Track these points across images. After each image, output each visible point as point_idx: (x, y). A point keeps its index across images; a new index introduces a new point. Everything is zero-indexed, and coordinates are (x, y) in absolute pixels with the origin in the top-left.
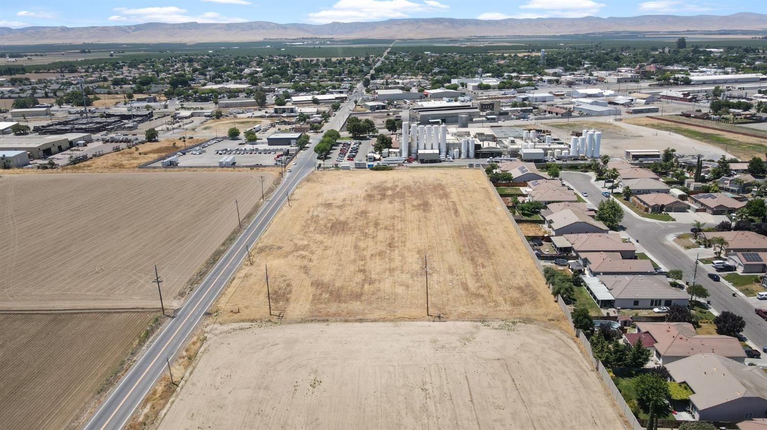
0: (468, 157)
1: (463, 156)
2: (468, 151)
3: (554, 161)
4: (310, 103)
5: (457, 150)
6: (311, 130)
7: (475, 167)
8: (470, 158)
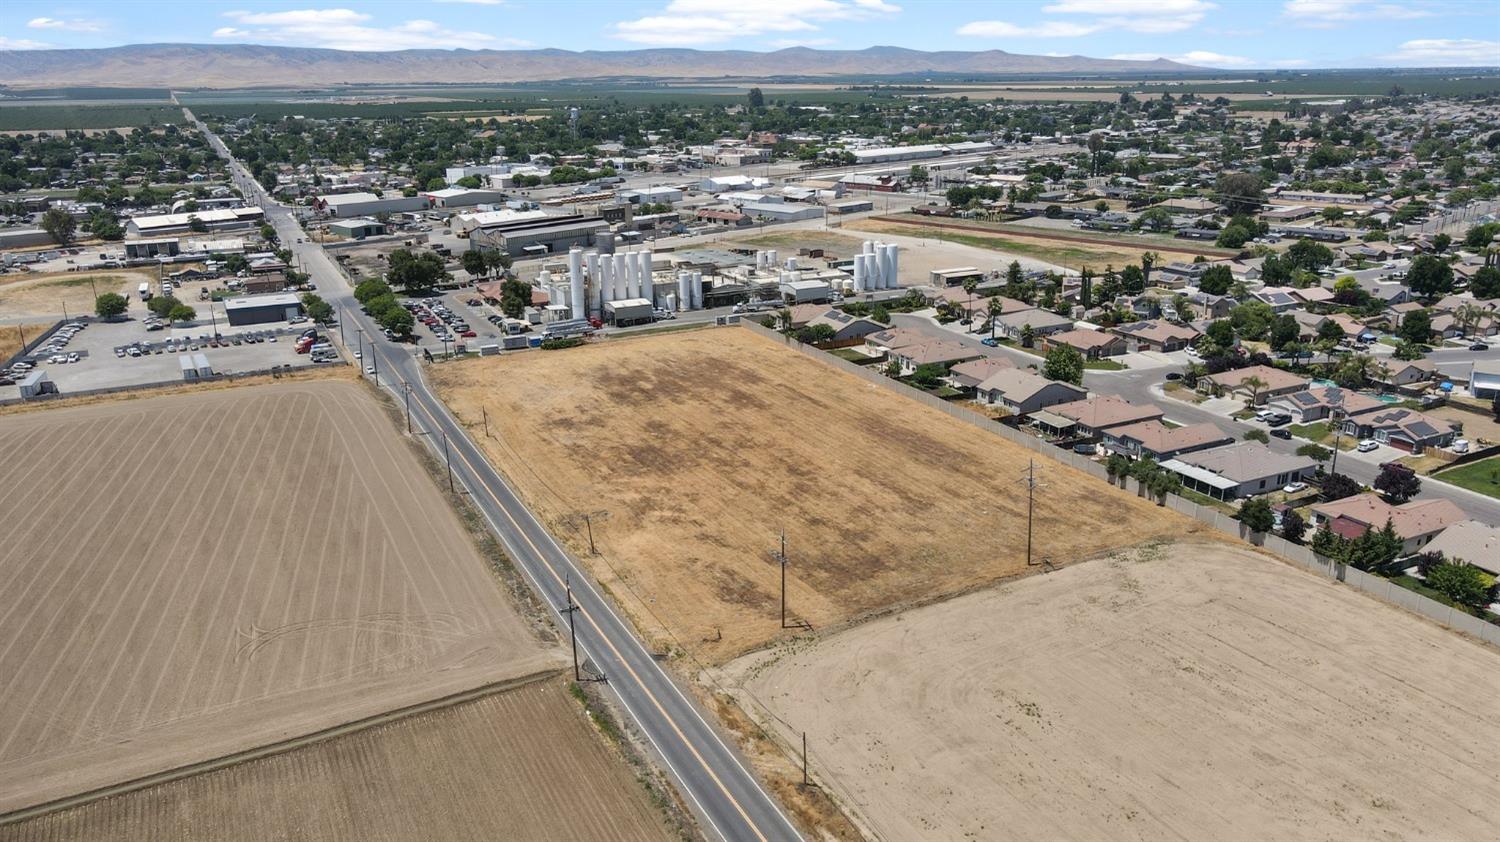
0: (692, 307)
1: (683, 306)
2: (691, 296)
3: (842, 300)
4: (186, 230)
5: (672, 296)
6: (287, 285)
7: (728, 323)
8: (697, 310)
